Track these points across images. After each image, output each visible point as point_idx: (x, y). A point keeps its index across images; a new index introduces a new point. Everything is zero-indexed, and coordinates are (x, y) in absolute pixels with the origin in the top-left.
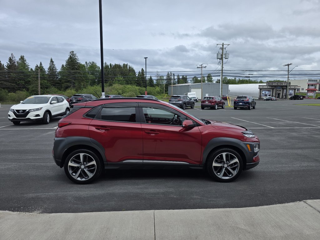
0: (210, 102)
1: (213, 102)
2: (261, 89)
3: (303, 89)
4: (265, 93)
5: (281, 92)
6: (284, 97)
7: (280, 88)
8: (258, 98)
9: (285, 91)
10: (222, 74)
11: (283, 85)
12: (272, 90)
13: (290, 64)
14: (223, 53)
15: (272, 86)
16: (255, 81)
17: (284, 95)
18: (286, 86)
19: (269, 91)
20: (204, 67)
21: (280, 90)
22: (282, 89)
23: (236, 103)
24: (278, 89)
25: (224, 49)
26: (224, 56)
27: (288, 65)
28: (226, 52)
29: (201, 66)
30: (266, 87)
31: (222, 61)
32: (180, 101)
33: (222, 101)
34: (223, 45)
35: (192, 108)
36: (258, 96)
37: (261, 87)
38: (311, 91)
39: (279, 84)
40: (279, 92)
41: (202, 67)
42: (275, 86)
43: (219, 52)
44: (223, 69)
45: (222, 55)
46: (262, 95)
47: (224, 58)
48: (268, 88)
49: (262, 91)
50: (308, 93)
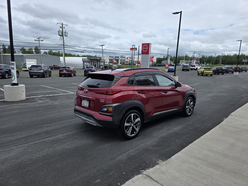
0: (68, 71)
1: (70, 71)
2: (84, 61)
3: (107, 62)
4: (87, 64)
5: (96, 64)
6: (99, 67)
7: (96, 61)
8: (82, 68)
9: (99, 63)
10: (64, 48)
11: (98, 59)
12: (91, 62)
13: (103, 45)
14: (63, 31)
15: (91, 59)
16: (74, 55)
17: (98, 66)
18: (99, 60)
19: (89, 63)
20: (42, 41)
21: (96, 62)
22: (97, 61)
23: (86, 72)
24: (95, 62)
25: (63, 28)
26: (64, 34)
27: (102, 46)
28: (65, 31)
29: (38, 39)
30: (87, 60)
31: (63, 37)
32: (41, 70)
33: (74, 70)
34: (62, 25)
35: (50, 76)
36: (82, 66)
37: (84, 60)
38: (115, 63)
39: (95, 58)
40: (95, 64)
41: (39, 41)
42: (93, 60)
43: (59, 30)
44: (65, 44)
45: (62, 33)
46: (85, 65)
47: (64, 36)
48: (88, 60)
49: (85, 63)
50: (113, 65)
